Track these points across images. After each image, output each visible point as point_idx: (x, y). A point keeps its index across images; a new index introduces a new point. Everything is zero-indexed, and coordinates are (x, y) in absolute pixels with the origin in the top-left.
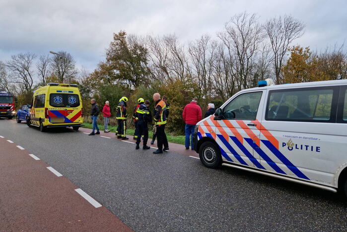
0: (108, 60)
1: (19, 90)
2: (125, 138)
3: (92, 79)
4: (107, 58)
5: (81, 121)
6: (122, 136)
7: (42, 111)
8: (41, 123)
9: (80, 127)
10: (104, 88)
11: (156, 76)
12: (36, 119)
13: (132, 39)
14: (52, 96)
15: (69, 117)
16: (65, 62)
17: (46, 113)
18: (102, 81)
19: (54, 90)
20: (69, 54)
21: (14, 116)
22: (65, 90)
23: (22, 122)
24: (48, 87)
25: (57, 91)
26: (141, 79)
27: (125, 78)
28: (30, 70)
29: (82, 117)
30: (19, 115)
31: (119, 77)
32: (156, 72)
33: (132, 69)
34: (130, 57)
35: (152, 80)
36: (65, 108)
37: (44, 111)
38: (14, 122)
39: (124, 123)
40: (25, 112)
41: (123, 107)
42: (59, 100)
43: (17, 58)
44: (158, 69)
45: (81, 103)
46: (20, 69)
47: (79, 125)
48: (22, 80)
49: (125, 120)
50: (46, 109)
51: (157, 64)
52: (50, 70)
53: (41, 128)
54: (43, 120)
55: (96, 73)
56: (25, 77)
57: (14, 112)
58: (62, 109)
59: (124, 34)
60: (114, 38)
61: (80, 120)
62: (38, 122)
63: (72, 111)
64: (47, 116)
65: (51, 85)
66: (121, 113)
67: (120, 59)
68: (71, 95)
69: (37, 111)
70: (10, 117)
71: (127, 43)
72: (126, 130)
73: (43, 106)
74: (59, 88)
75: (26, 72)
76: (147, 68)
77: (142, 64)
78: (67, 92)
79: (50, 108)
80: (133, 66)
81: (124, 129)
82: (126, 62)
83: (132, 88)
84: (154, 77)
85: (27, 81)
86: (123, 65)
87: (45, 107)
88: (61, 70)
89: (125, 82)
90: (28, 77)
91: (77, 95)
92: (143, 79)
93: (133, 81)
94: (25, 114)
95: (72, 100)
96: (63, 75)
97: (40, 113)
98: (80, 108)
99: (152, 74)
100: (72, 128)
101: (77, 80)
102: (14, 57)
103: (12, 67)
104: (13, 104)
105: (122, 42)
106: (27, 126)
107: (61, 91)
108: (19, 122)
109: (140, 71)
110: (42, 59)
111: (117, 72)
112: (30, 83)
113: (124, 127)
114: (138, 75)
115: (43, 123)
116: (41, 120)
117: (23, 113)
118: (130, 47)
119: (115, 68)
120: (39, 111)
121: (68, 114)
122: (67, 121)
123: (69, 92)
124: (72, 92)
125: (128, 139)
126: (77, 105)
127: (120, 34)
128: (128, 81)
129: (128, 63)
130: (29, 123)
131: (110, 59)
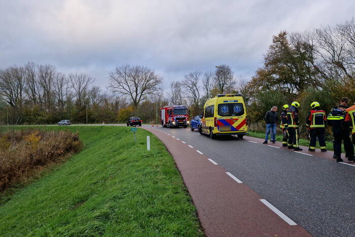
0: (267, 66)
1: (189, 104)
2: (298, 149)
3: (250, 87)
4: (265, 64)
5: (246, 130)
6: (294, 146)
7: (212, 120)
8: (211, 131)
9: (244, 135)
10: (262, 95)
11: (327, 74)
12: (207, 128)
13: (295, 38)
14: (220, 106)
15: (235, 125)
16: (224, 74)
17: (215, 122)
18: (260, 88)
19: (221, 100)
20: (228, 67)
21: (188, 125)
22: (231, 100)
23: (195, 130)
24: (216, 98)
25: (224, 102)
26: (306, 80)
27: (286, 82)
28: (198, 85)
29: (246, 125)
30: (193, 124)
31: (279, 81)
32: (327, 70)
33: (294, 70)
34: (292, 58)
35: (322, 81)
36: (231, 117)
37: (214, 121)
38: (188, 130)
39: (297, 132)
40: (196, 122)
41: (294, 113)
42: (225, 109)
43: (189, 77)
44: (330, 66)
45: (245, 111)
46: (191, 86)
47: (244, 134)
48: (191, 95)
49: (296, 128)
50: (215, 118)
51: (328, 59)
52: (213, 83)
53: (211, 135)
54: (213, 129)
55: (254, 80)
56: (194, 93)
57: (188, 122)
58: (229, 118)
59: (285, 34)
60: (274, 40)
61: (245, 128)
62: (208, 130)
63: (238, 119)
64: (216, 125)
65: (219, 96)
66: (292, 120)
67: (280, 62)
68: (236, 104)
69: (207, 120)
70: (185, 126)
71: (289, 43)
72: (298, 140)
73: (212, 115)
74: (226, 98)
75: (195, 88)
76: (314, 66)
77: (307, 63)
78: (232, 101)
79: (219, 117)
80: (296, 68)
81: (297, 138)
82: (287, 65)
83: (295, 91)
84: (324, 76)
85: (195, 96)
86: (284, 67)
87: (215, 116)
88: (221, 83)
89: (286, 86)
90: (196, 92)
91: (242, 104)
92: (309, 80)
93: (296, 84)
94: (197, 123)
95: (237, 109)
96: (223, 87)
97: (210, 122)
98: (244, 116)
99: (321, 72)
100: (236, 136)
101: (236, 90)
102: (186, 77)
103: (185, 84)
104: (187, 116)
105: (282, 43)
106: (199, 134)
107: (227, 101)
108: (193, 130)
109: (304, 71)
110: (206, 75)
111: (276, 76)
112: (198, 97)
113: (297, 136)
114: (302, 76)
115: (213, 131)
116: (211, 128)
117: (195, 123)
118: (292, 46)
119: (274, 72)
120: (209, 120)
121: (233, 123)
122: (233, 129)
123: (234, 101)
124: (237, 101)
125: (301, 150)
126: (241, 113)
127: (280, 36)
128: (289, 85)
129: (289, 65)
130: (200, 131)
131: (269, 64)
